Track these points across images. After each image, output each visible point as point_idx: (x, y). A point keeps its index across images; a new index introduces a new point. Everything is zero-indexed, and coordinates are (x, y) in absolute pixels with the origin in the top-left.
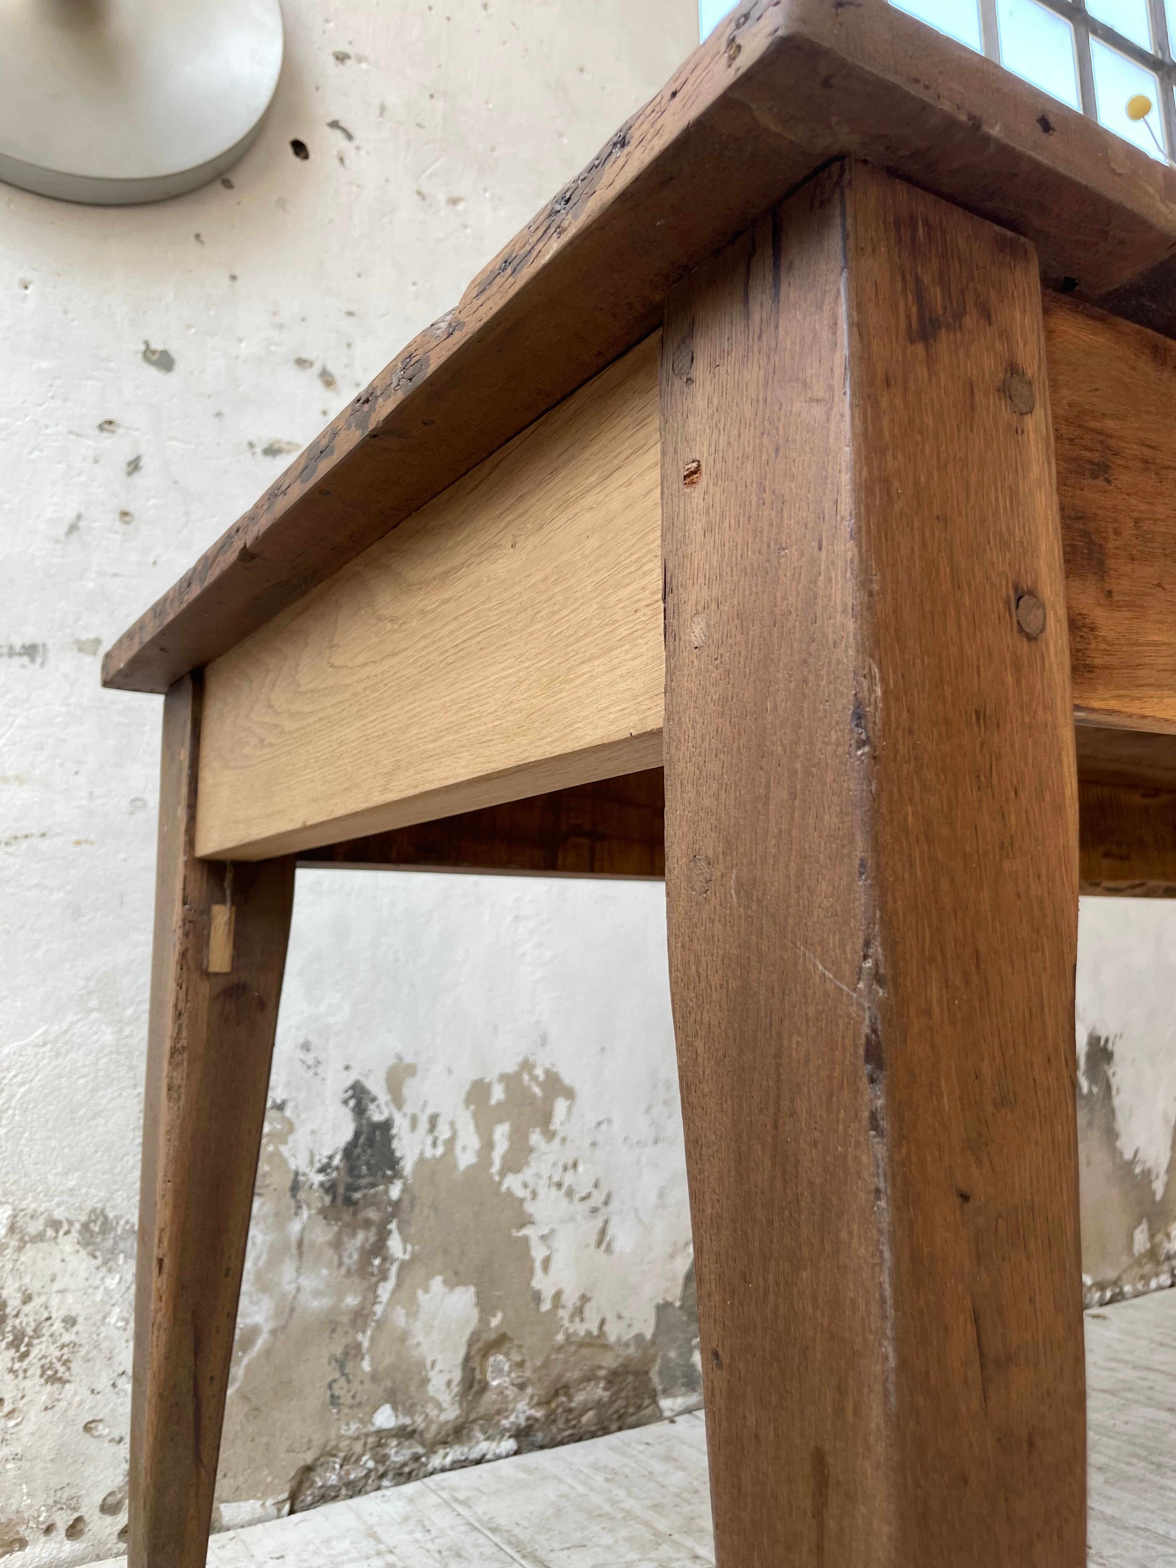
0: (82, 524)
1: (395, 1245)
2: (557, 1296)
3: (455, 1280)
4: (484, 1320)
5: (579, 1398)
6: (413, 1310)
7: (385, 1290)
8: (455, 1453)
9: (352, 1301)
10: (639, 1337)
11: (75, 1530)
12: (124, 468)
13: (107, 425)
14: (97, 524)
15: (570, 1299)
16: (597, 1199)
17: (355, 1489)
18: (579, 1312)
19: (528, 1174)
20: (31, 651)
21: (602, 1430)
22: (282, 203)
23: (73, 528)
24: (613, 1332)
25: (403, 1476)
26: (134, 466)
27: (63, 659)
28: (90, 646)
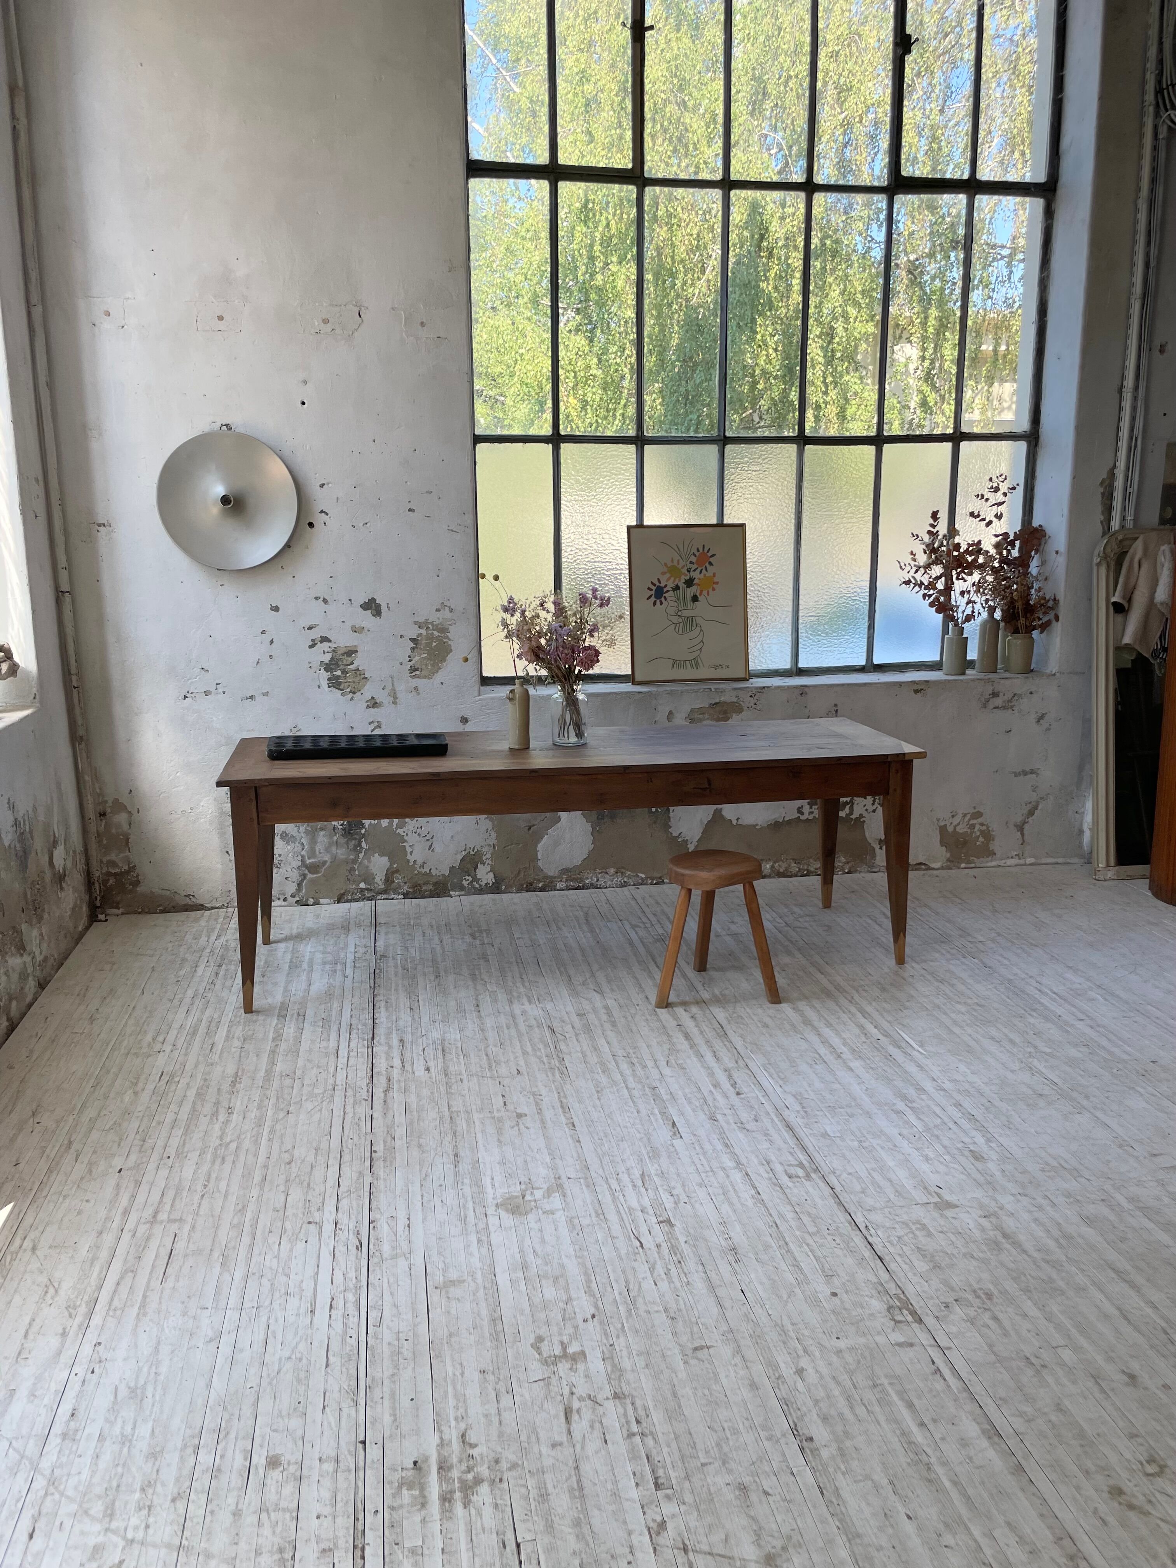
0: (261, 662)
1: (364, 844)
2: (415, 862)
3: (381, 855)
4: (391, 865)
5: (424, 888)
6: (369, 861)
7: (361, 855)
8: (384, 896)
9: (352, 857)
10: (443, 875)
11: (285, 900)
12: (269, 643)
13: (263, 632)
14: (264, 661)
15: (419, 862)
16: (429, 837)
17: (356, 901)
18: (422, 866)
19: (404, 829)
20: (251, 697)
21: (431, 896)
22: (307, 548)
23: (258, 663)
24: (434, 872)
25: (369, 899)
26: (272, 642)
27: (259, 699)
28: (266, 694)
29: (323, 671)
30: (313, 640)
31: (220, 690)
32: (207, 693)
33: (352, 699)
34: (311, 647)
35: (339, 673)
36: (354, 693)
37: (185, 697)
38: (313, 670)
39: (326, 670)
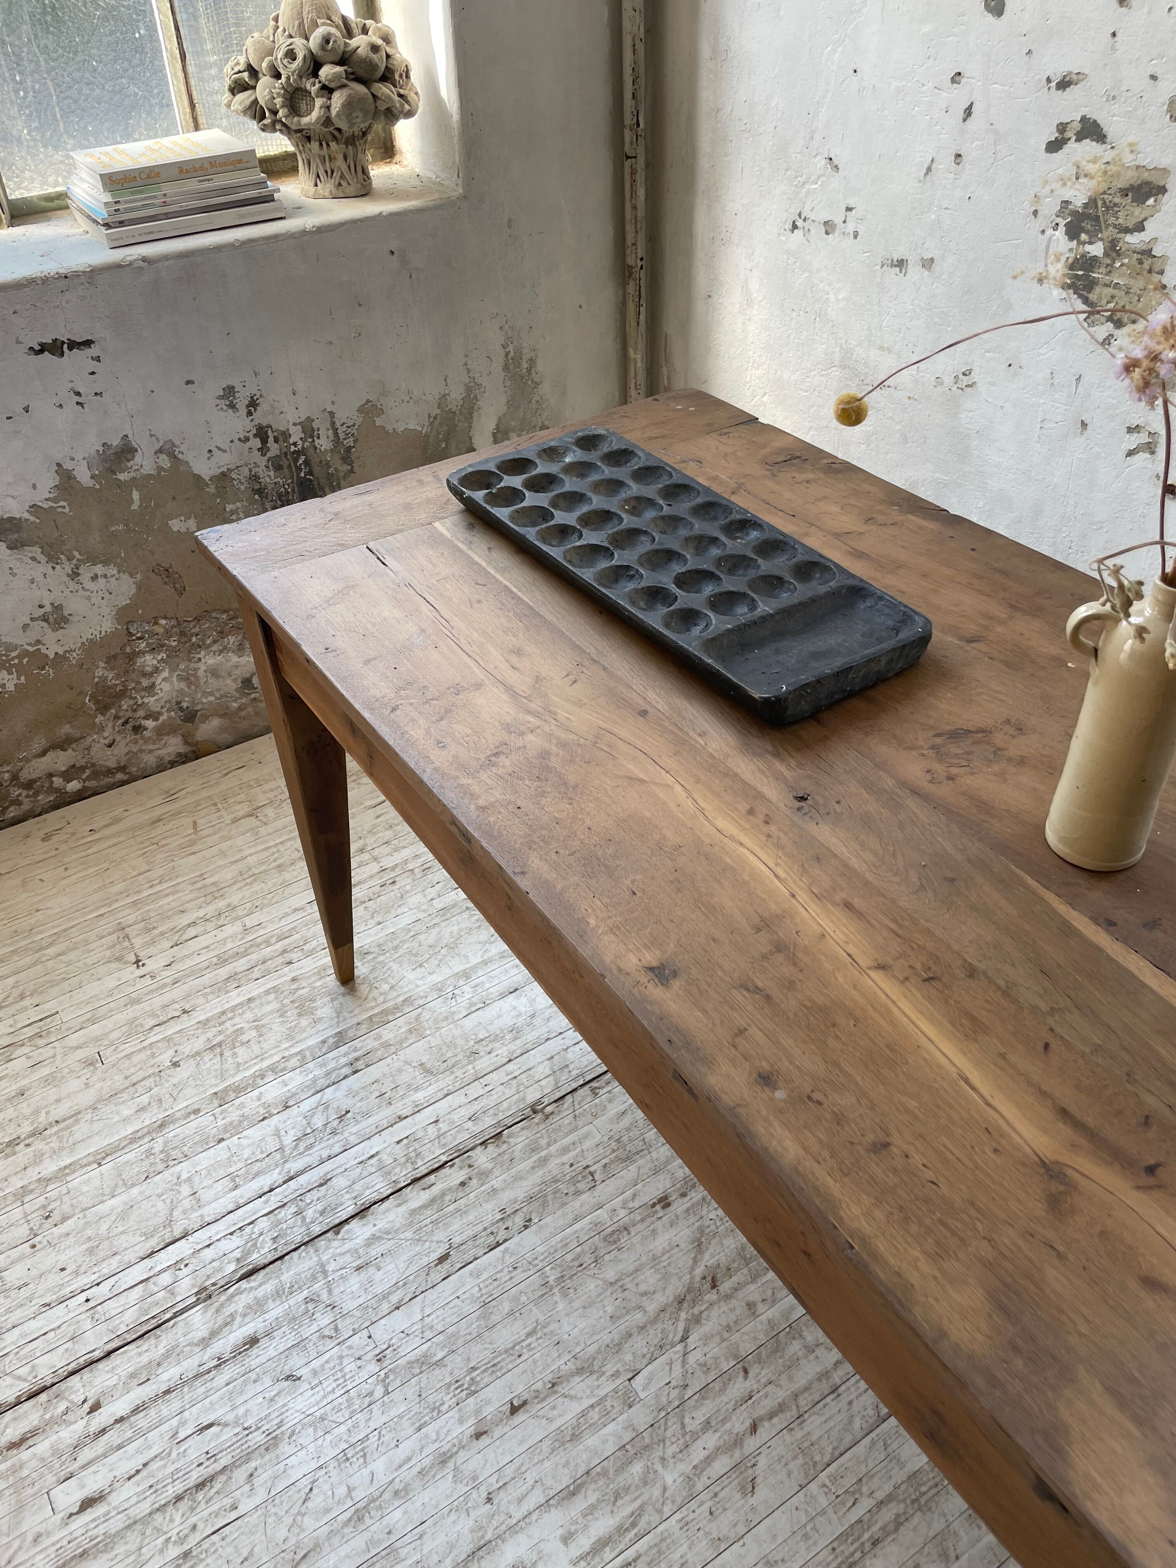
0: (933, 166)
12: (961, 115)
13: (954, 78)
14: (942, 166)
20: (901, 264)
23: (929, 169)
26: (968, 112)
27: (915, 272)
28: (928, 264)
29: (1060, 233)
30: (1062, 128)
31: (850, 227)
32: (829, 227)
33: (1107, 342)
34: (1054, 146)
35: (1097, 249)
36: (1119, 324)
37: (795, 227)
38: (1041, 223)
39: (1073, 232)
